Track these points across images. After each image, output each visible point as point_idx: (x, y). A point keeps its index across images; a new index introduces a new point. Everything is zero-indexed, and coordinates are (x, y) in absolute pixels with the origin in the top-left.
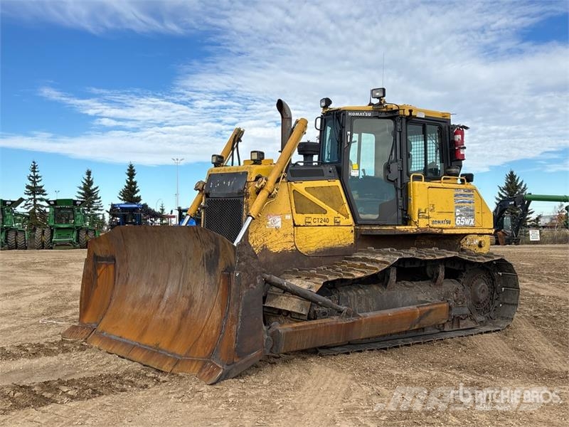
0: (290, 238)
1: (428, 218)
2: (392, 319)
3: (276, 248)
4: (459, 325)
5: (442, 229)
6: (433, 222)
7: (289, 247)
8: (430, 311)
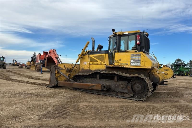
0: (89, 67)
1: (118, 63)
3: (86, 69)
4: (124, 95)
5: (124, 66)
6: (120, 64)
7: (88, 69)
8: (94, 85)
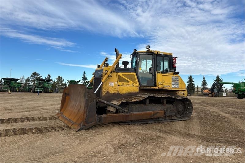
1: (162, 85)
2: (143, 115)
3: (112, 92)
4: (171, 118)
5: (167, 88)
6: (164, 86)
7: (116, 92)
8: (157, 113)
